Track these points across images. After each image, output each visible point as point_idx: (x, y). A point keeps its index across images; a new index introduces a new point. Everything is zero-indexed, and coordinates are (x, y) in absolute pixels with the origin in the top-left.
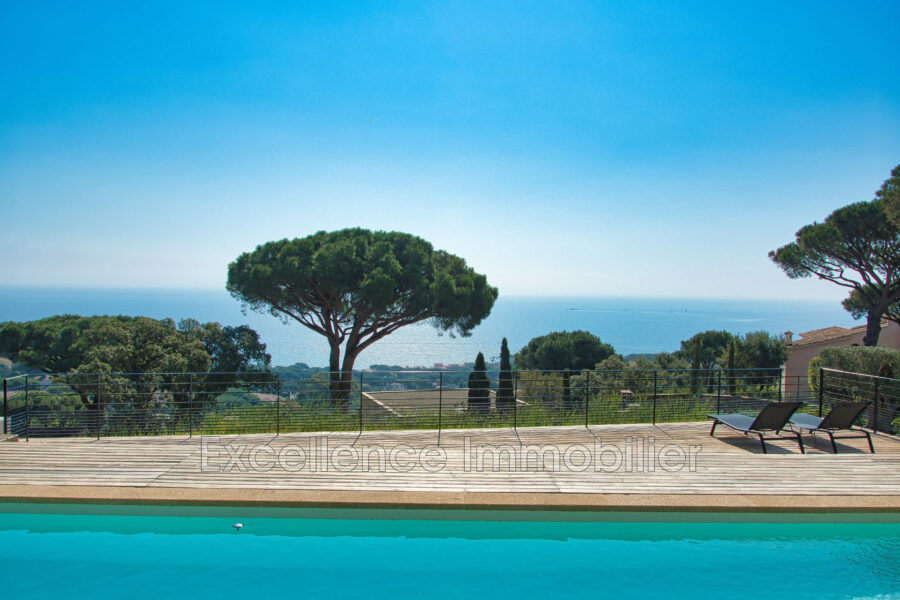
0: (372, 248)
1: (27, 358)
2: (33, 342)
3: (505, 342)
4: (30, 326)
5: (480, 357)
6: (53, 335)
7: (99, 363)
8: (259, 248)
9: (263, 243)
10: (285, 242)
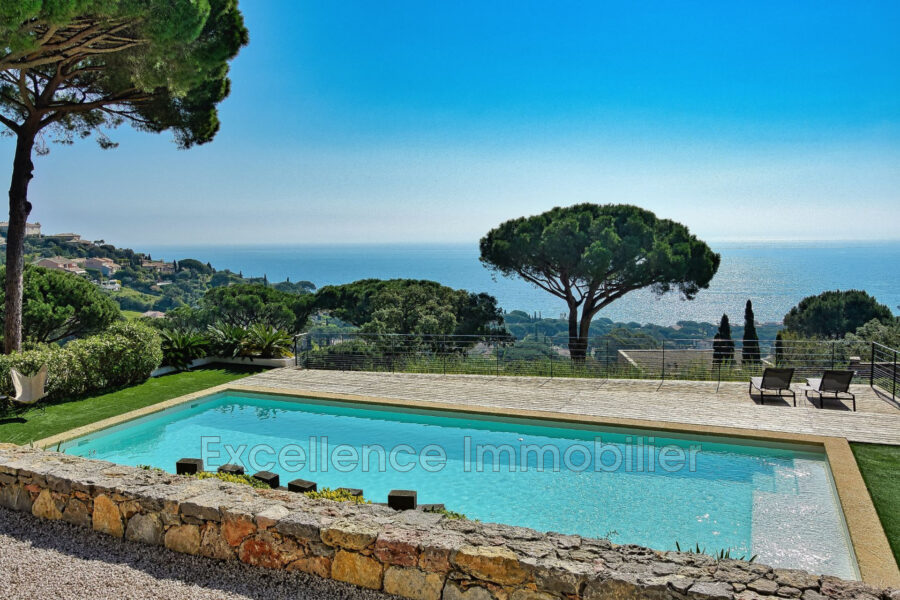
0: (596, 222)
1: (343, 314)
2: (345, 301)
3: (749, 304)
4: (343, 289)
5: (725, 319)
6: (359, 296)
7: (377, 322)
8: (502, 225)
9: (505, 221)
10: (522, 220)
